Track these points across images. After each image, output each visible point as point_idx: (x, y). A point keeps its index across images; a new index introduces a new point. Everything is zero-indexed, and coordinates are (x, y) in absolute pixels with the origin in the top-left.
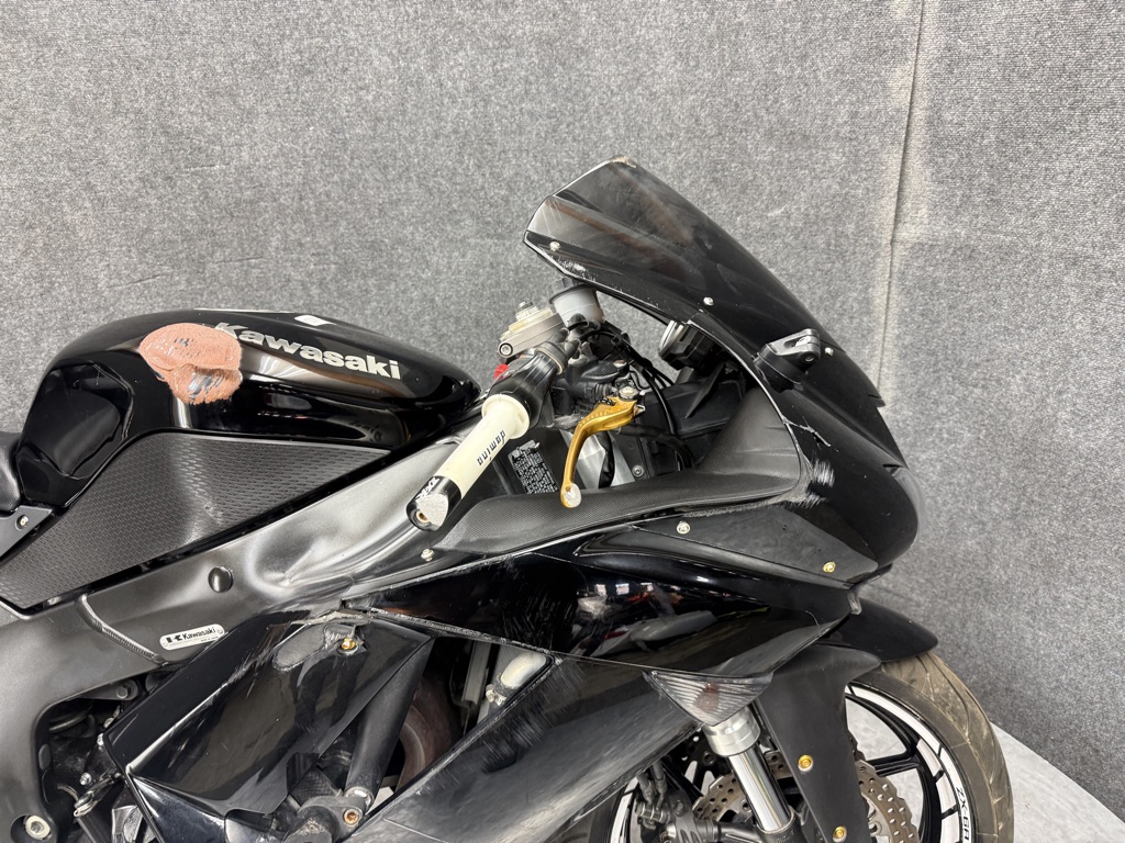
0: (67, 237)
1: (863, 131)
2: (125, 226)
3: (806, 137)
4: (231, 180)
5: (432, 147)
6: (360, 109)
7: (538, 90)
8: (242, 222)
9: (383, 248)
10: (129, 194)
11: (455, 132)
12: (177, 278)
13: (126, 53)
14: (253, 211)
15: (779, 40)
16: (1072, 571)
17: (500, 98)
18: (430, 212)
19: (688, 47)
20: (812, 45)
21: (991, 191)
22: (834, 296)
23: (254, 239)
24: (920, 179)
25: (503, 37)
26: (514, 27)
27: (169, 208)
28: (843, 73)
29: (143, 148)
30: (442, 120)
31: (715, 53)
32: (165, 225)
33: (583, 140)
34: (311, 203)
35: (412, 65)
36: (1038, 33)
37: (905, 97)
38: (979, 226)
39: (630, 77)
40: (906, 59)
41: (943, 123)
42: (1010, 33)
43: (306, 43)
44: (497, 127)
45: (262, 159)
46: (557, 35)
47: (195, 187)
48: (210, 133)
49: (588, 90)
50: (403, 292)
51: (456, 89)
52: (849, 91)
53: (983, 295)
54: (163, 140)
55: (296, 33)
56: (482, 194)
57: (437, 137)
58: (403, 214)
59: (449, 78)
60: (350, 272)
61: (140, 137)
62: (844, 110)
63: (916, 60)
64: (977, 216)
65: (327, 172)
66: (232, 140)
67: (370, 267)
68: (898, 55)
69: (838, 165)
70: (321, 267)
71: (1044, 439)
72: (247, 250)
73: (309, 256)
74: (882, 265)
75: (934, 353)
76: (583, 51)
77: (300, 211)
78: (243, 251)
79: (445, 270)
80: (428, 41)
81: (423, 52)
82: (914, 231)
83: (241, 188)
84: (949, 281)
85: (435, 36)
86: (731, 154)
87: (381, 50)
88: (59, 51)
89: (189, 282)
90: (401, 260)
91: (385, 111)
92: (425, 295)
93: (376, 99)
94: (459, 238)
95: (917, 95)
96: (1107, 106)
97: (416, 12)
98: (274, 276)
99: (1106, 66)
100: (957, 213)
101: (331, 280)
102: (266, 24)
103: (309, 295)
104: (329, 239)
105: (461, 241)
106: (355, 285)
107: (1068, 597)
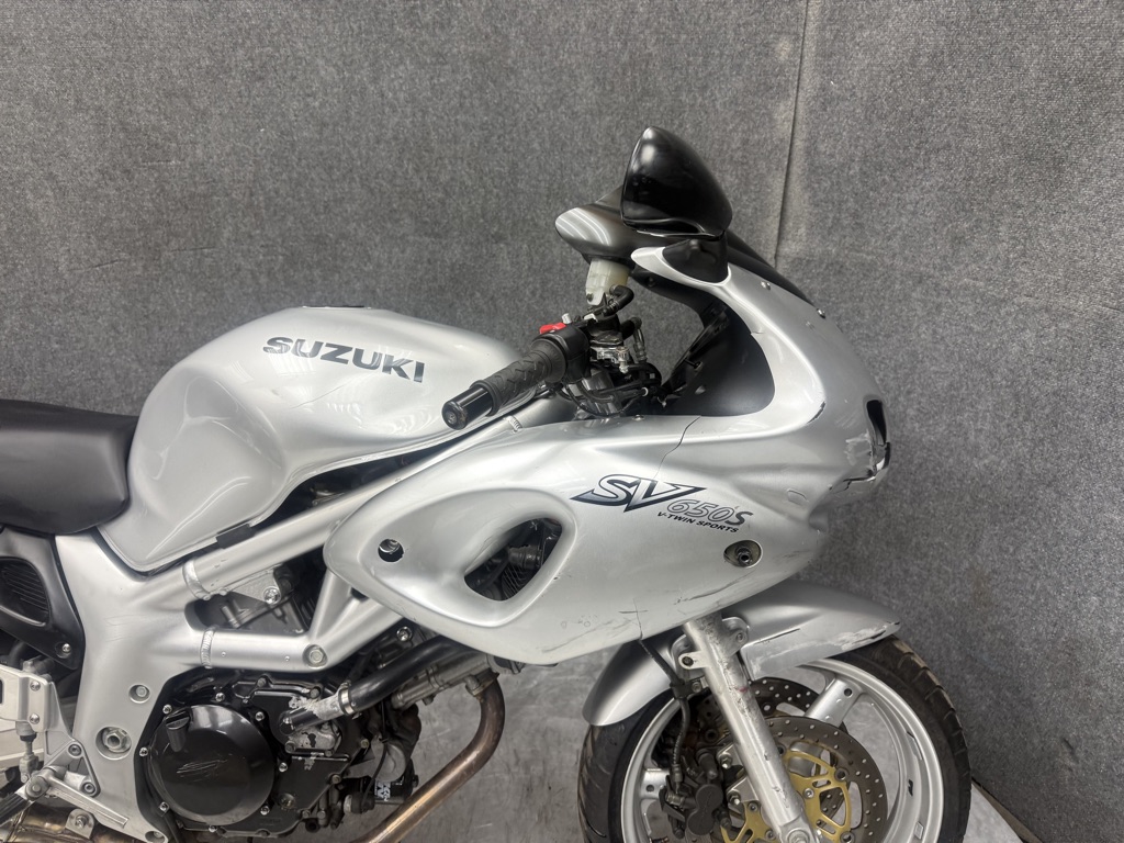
0: (30, 222)
1: (753, 156)
2: (84, 214)
4: (186, 175)
5: (373, 151)
6: (307, 114)
7: (471, 103)
8: (195, 214)
9: (327, 241)
10: (89, 185)
11: (396, 138)
12: (134, 264)
13: (87, 54)
14: (206, 205)
15: (684, 71)
17: (437, 109)
18: (372, 211)
19: (605, 73)
20: (712, 78)
21: (855, 215)
23: (207, 230)
24: (800, 202)
25: (439, 54)
26: (450, 46)
27: (127, 199)
28: (736, 104)
29: (102, 144)
30: (383, 127)
31: (628, 80)
32: (123, 215)
33: (513, 151)
34: (261, 198)
35: (356, 77)
36: (892, 81)
37: (787, 127)
38: (847, 245)
39: (554, 96)
40: (789, 96)
41: (818, 153)
42: (871, 79)
43: (257, 51)
44: (433, 135)
45: (215, 157)
46: (489, 55)
47: (152, 180)
48: (166, 130)
49: (517, 106)
50: (346, 283)
51: (397, 99)
52: (742, 120)
53: (850, 305)
54: (122, 136)
55: (248, 42)
56: (420, 196)
57: (378, 142)
58: (346, 211)
59: (389, 89)
60: (296, 263)
61: (99, 133)
62: (737, 137)
63: (797, 97)
64: (845, 237)
65: (277, 170)
66: (187, 138)
67: (316, 258)
68: (782, 92)
69: (731, 187)
70: (269, 258)
72: (201, 240)
73: (258, 248)
76: (512, 71)
77: (250, 205)
78: (196, 240)
79: (386, 264)
80: (371, 55)
81: (366, 64)
82: (794, 247)
83: (195, 183)
84: (822, 292)
85: (377, 51)
87: (328, 61)
88: (23, 50)
89: (145, 267)
90: (344, 253)
91: (331, 117)
92: (367, 287)
93: (322, 105)
94: (399, 235)
95: (798, 127)
96: (944, 148)
97: (360, 28)
98: (226, 265)
99: (944, 114)
100: (829, 234)
101: (279, 270)
102: (219, 32)
103: (258, 284)
104: (277, 233)
105: (402, 237)
106: (301, 275)
107: (914, 569)
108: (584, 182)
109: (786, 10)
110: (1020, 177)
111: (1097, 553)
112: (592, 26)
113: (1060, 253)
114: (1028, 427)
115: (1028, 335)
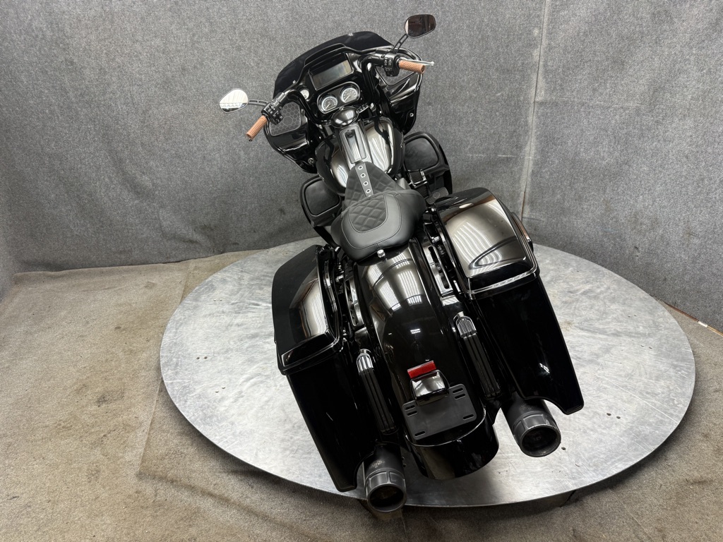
1: (525, 68)
3: (508, 70)
15: (500, 41)
16: (586, 198)
19: (472, 42)
20: (510, 43)
21: (561, 85)
22: (516, 120)
24: (542, 83)
28: (519, 51)
31: (481, 44)
36: (572, 41)
37: (538, 57)
38: (558, 96)
39: (453, 51)
40: (538, 47)
41: (548, 66)
42: (565, 41)
52: (521, 56)
53: (560, 116)
62: (520, 62)
63: (540, 48)
64: (558, 93)
68: (535, 46)
69: (518, 79)
71: (577, 158)
74: (531, 109)
75: (546, 136)
76: (438, 43)
82: (541, 98)
84: (551, 113)
86: (485, 75)
88: (276, 42)
95: (541, 58)
100: (552, 92)
107: (585, 207)
108: (463, 81)
109: (537, 20)
110: (612, 68)
111: (641, 182)
112: (468, 26)
113: (625, 89)
114: (619, 147)
115: (617, 117)
